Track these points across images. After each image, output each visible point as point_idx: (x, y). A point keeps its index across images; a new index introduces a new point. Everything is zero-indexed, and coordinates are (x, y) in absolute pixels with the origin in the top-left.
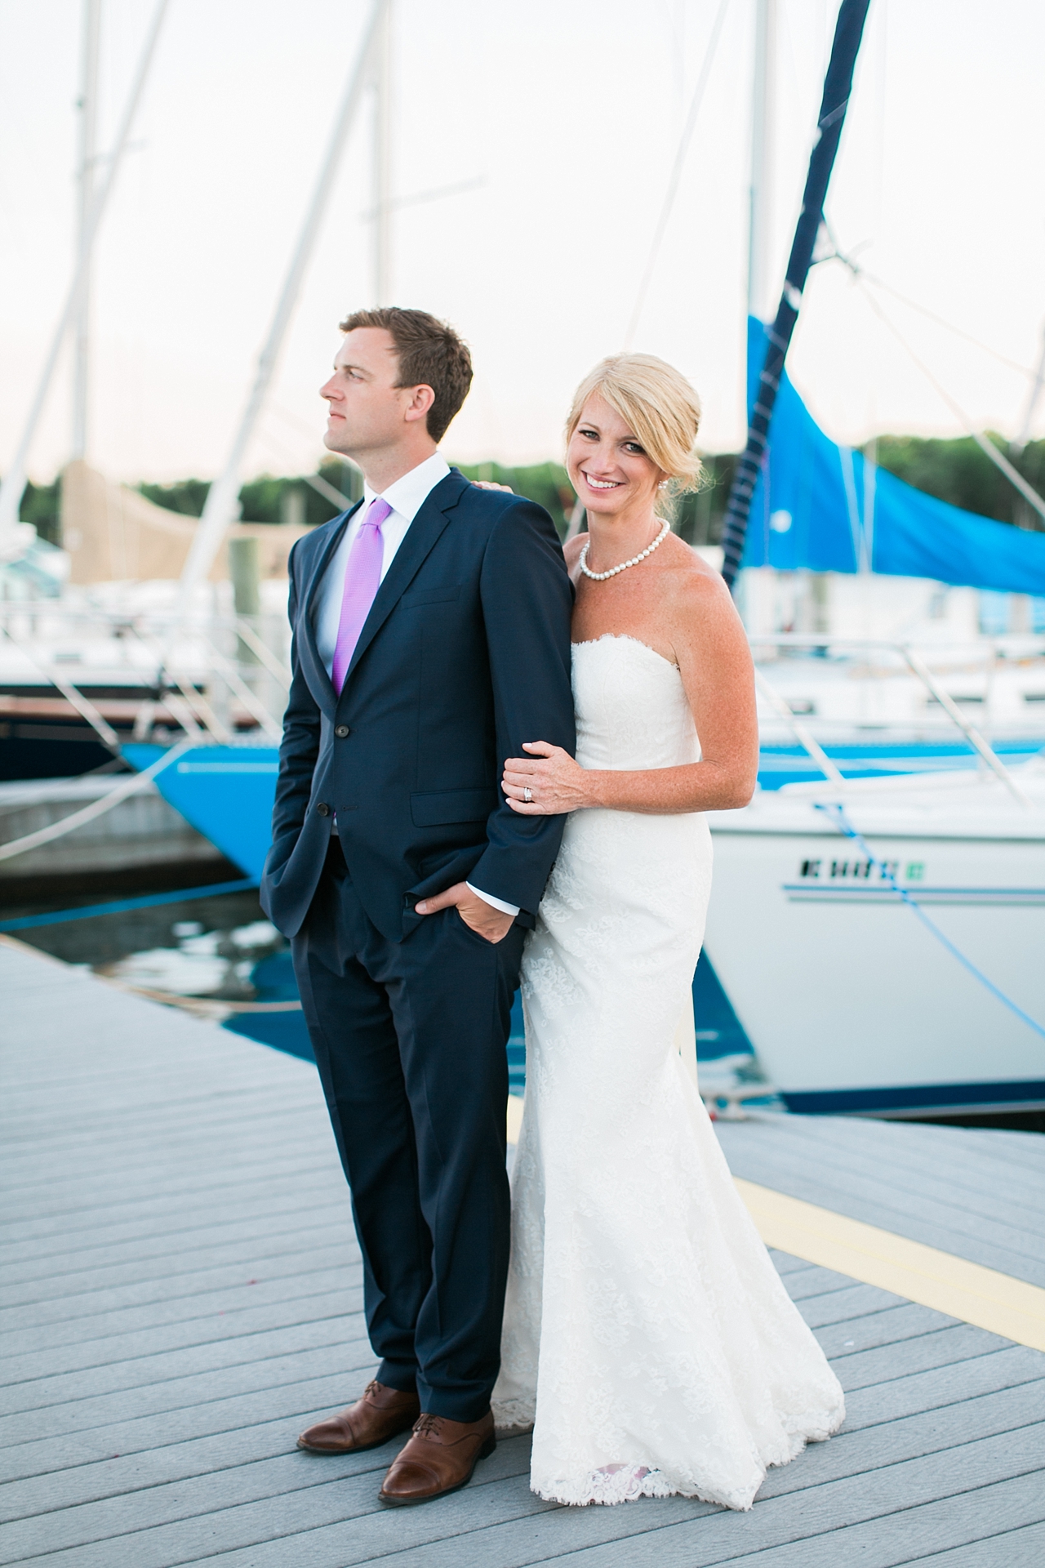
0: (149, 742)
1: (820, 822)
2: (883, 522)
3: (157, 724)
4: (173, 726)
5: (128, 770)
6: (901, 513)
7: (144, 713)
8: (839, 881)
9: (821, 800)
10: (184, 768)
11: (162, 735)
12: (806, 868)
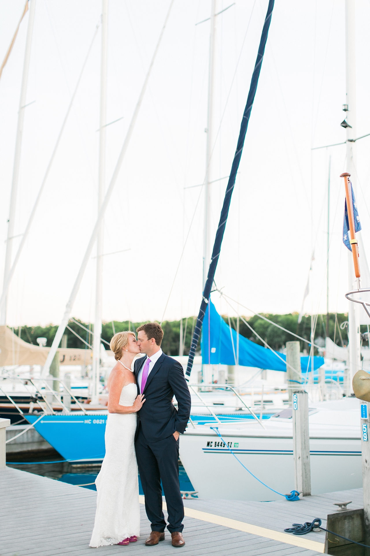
0: (32, 414)
1: (212, 432)
2: (242, 350)
3: (34, 409)
4: (40, 410)
5: (26, 423)
6: (247, 348)
7: (31, 406)
8: (217, 448)
9: (212, 427)
10: (42, 422)
11: (36, 412)
12: (208, 444)
